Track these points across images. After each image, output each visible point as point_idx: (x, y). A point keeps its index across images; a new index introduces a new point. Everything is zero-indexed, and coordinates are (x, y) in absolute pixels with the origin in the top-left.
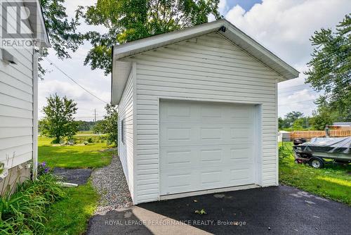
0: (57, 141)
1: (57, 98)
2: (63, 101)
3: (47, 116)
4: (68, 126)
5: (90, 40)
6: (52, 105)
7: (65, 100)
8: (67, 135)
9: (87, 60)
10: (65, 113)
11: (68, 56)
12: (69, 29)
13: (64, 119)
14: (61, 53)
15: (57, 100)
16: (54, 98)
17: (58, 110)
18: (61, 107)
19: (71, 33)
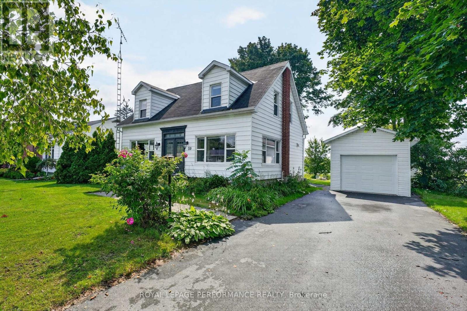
0: (314, 177)
1: (315, 140)
2: (320, 142)
3: (308, 156)
4: (323, 165)
5: (334, 106)
6: (311, 147)
7: (322, 141)
8: (323, 173)
9: (330, 122)
10: (322, 153)
11: (322, 112)
12: (323, 92)
13: (320, 158)
14: (317, 112)
15: (316, 142)
16: (313, 140)
17: (316, 150)
18: (318, 148)
19: (323, 95)
